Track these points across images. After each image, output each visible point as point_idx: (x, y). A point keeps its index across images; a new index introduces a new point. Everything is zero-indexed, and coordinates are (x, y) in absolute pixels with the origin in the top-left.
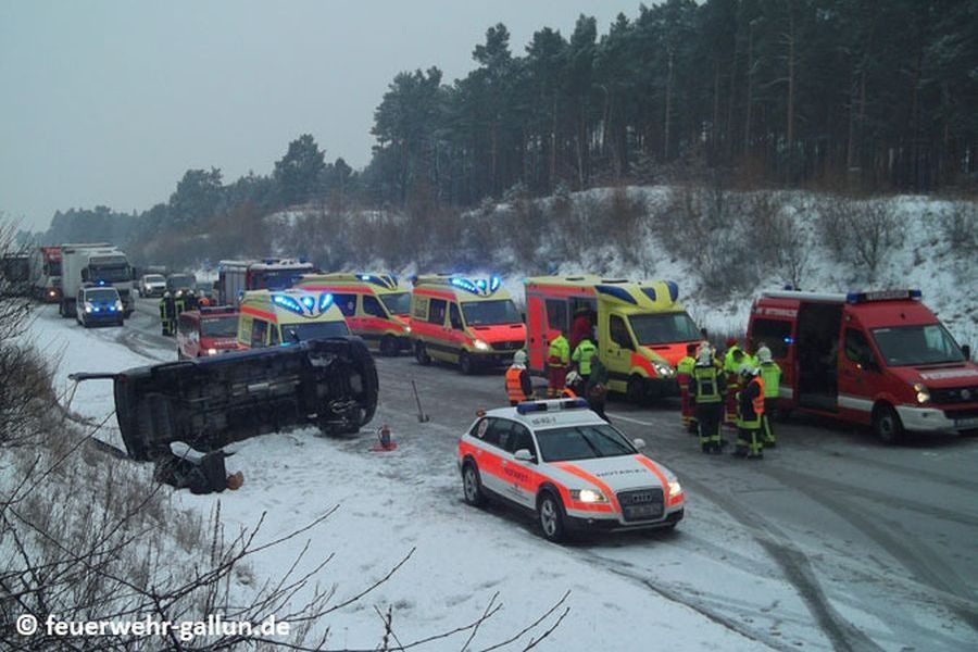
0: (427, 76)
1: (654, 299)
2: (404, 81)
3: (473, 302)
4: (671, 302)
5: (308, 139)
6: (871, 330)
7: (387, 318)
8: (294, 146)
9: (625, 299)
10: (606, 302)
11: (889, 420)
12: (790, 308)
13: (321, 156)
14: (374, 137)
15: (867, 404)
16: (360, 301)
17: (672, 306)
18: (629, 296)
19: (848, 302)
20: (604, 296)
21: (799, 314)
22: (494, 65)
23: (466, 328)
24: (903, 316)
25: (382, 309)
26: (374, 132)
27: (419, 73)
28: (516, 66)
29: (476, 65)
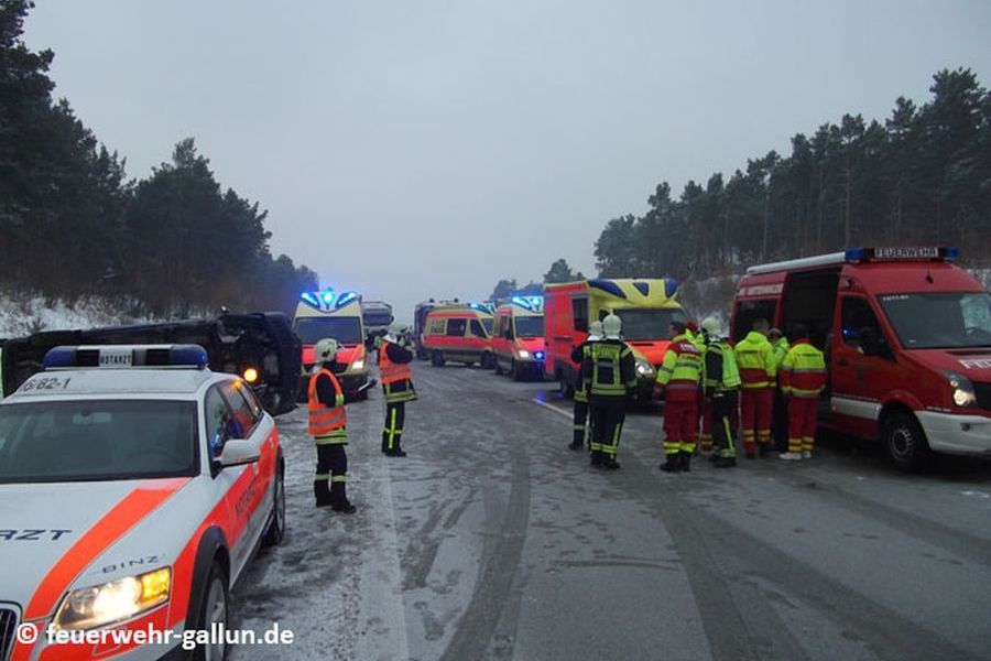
0: (626, 220)
1: (646, 294)
2: (614, 224)
3: (525, 317)
4: (665, 298)
5: (562, 261)
6: (879, 296)
7: (485, 337)
8: (555, 265)
9: (615, 294)
10: (597, 298)
11: (905, 434)
12: (776, 283)
13: (569, 271)
14: (597, 257)
15: (872, 409)
16: (468, 323)
17: (665, 302)
18: (620, 290)
19: (847, 263)
20: (598, 292)
21: (785, 288)
22: (660, 207)
23: (516, 340)
24: (929, 279)
25: (481, 330)
26: (596, 253)
27: (622, 218)
28: (673, 207)
29: (650, 208)
